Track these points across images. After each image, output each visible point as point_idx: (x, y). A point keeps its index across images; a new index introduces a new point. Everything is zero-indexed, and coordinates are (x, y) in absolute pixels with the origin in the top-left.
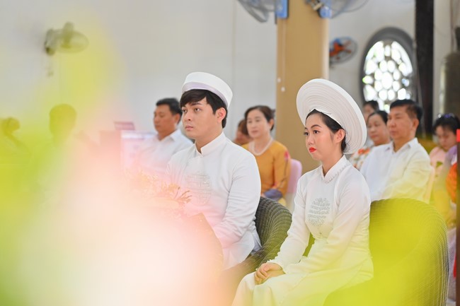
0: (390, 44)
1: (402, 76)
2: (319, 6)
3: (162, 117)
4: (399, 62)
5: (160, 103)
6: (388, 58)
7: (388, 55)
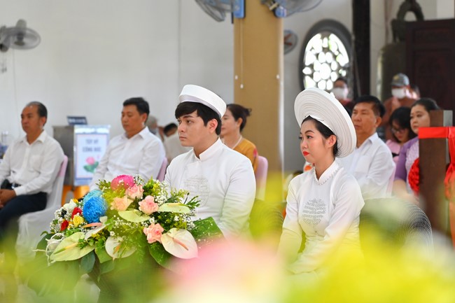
0: (328, 36)
1: (340, 67)
2: (274, 6)
3: (130, 116)
4: (336, 53)
5: (127, 104)
6: (326, 50)
7: (326, 46)
